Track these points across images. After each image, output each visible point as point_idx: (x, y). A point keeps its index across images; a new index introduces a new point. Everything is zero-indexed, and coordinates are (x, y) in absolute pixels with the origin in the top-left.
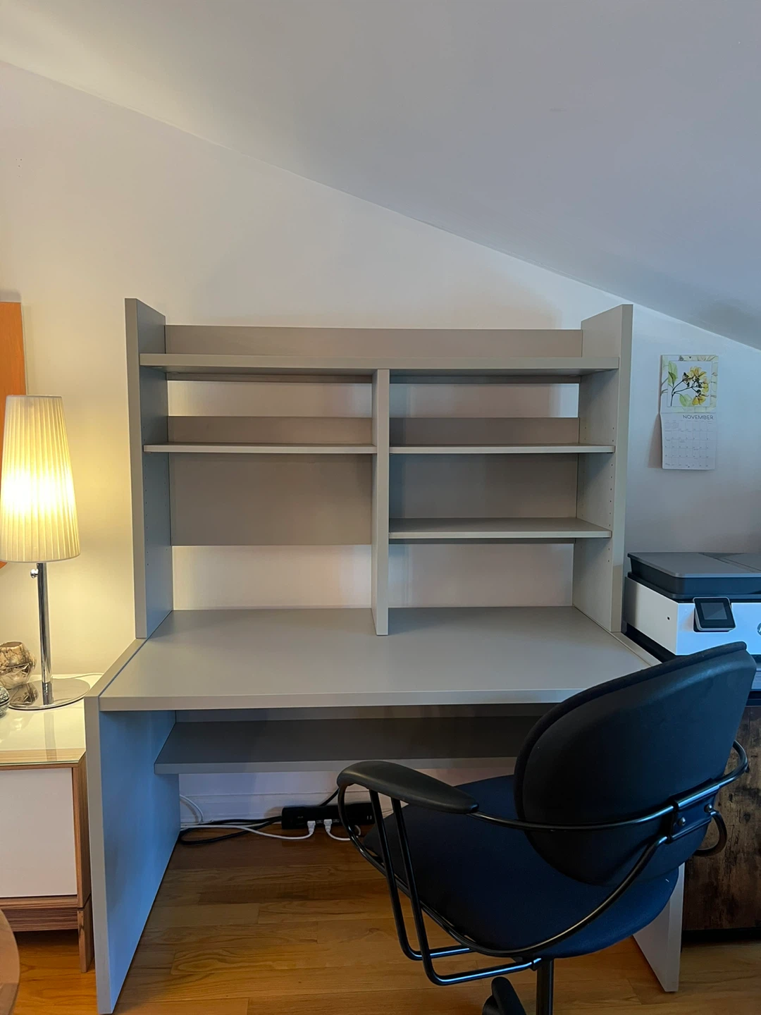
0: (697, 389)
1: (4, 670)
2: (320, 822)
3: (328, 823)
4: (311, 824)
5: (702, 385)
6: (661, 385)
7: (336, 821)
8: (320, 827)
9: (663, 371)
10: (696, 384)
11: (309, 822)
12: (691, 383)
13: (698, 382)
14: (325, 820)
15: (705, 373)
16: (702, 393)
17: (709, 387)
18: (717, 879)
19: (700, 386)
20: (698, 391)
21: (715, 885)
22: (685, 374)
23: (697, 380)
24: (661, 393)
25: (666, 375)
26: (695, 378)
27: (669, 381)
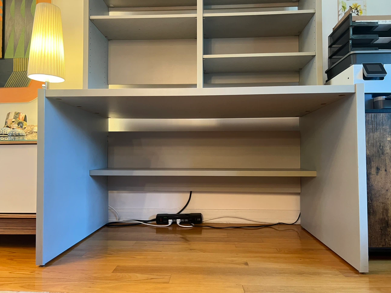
0: (357, 13)
1: (29, 133)
2: (174, 220)
3: (178, 221)
4: (170, 221)
5: (359, 11)
6: (339, 12)
7: (183, 220)
8: (174, 223)
9: (339, 6)
10: (356, 11)
11: (169, 220)
12: (353, 10)
13: (357, 10)
14: (177, 220)
15: (360, 5)
16: (359, 15)
17: (363, 12)
18: (387, 216)
19: (358, 12)
20: (357, 14)
21: (386, 219)
22: (350, 6)
23: (356, 9)
24: (339, 15)
25: (340, 7)
26: (355, 8)
27: (342, 10)
